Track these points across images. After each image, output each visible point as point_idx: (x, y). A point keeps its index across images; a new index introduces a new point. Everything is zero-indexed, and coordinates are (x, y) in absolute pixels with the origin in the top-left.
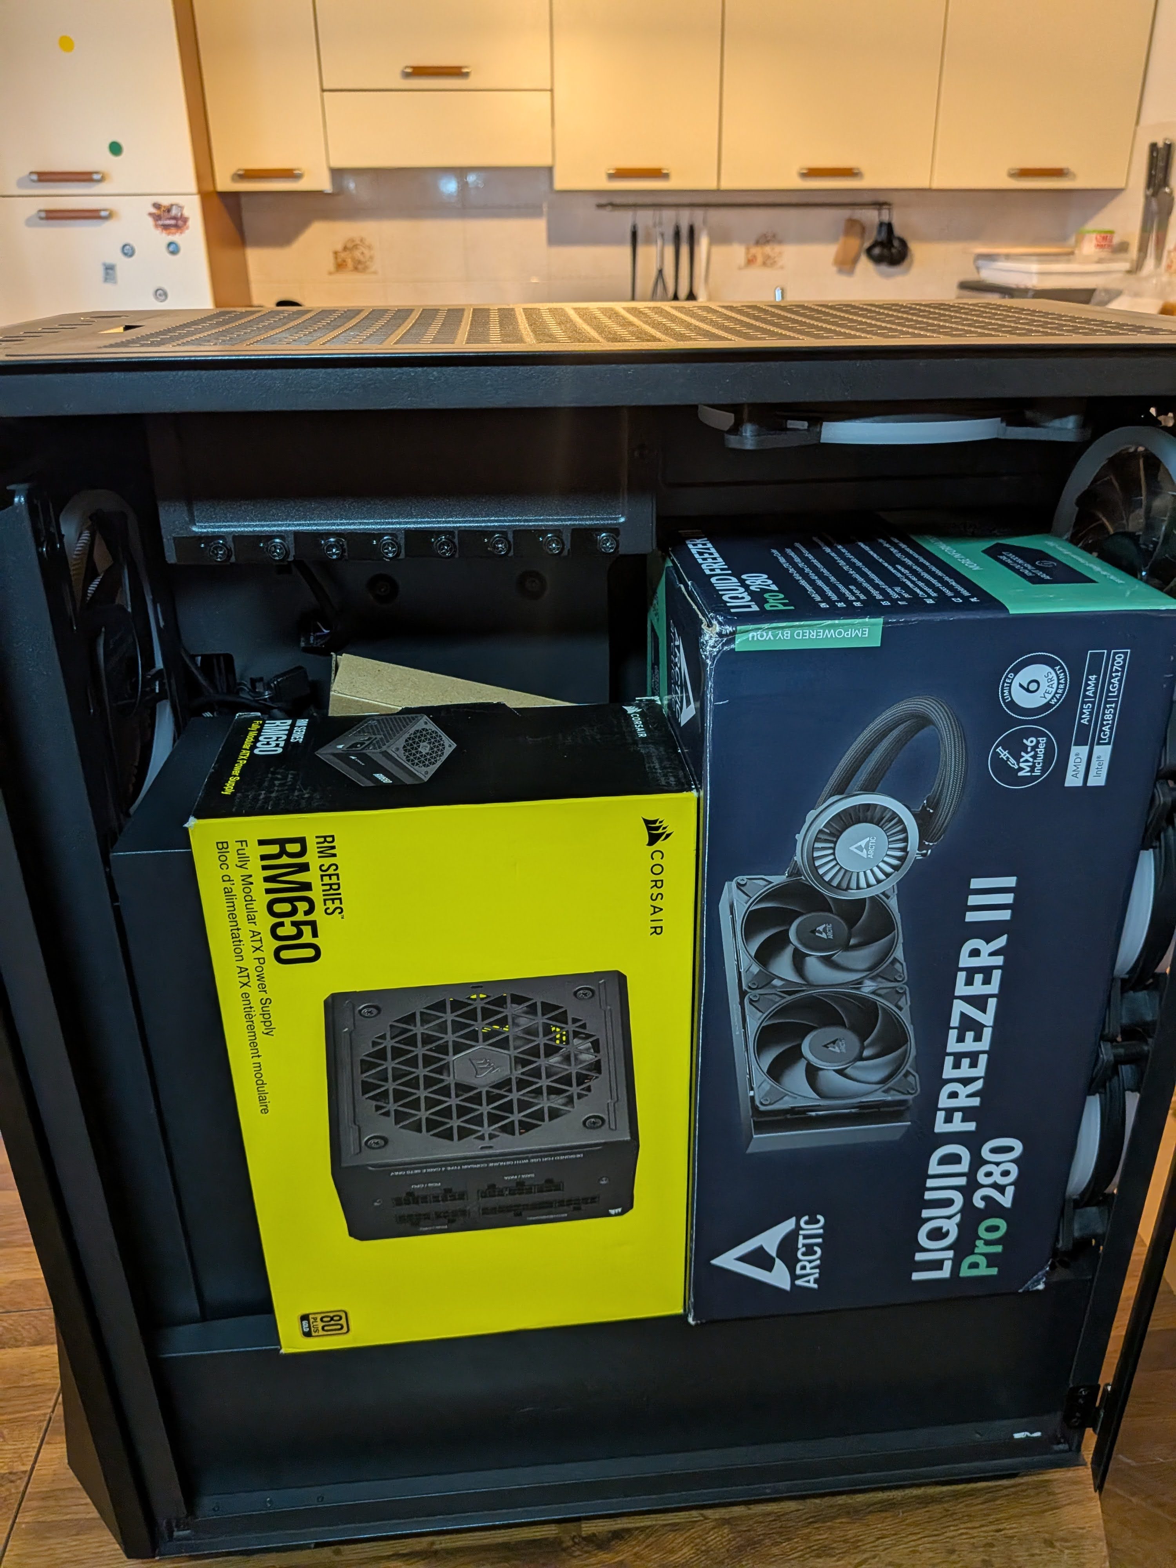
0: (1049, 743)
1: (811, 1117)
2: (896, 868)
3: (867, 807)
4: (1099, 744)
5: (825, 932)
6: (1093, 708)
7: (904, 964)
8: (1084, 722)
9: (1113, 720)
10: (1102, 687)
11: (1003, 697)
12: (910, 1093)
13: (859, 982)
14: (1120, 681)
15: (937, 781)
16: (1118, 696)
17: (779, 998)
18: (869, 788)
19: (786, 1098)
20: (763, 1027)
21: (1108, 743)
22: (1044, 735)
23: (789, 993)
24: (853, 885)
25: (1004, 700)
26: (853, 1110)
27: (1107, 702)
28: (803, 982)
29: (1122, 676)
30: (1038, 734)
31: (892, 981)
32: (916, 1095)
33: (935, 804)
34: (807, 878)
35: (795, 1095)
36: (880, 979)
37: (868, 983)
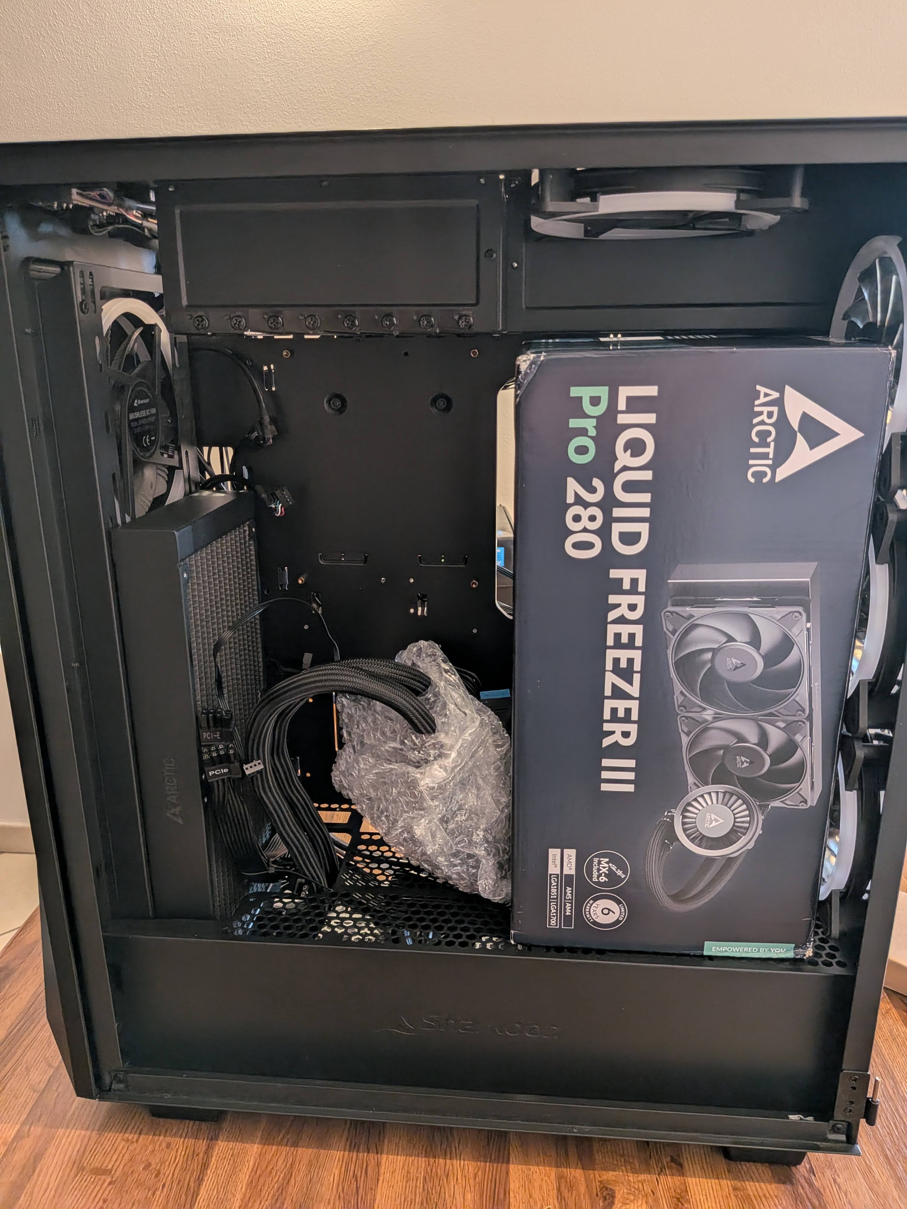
0: (591, 877)
1: (757, 596)
2: (689, 804)
3: (711, 848)
4: (558, 875)
5: (743, 762)
6: (565, 896)
7: (680, 730)
8: (569, 889)
9: (550, 889)
10: (561, 908)
11: (624, 907)
12: (671, 613)
13: (716, 719)
14: (550, 911)
15: (664, 860)
16: (550, 902)
17: (780, 711)
18: (710, 860)
19: (779, 617)
20: (794, 687)
21: (551, 875)
22: (594, 883)
23: (771, 714)
24: (721, 796)
25: (623, 905)
26: (719, 599)
27: (557, 899)
28: (760, 723)
29: (550, 913)
30: (598, 883)
31: (690, 717)
32: (664, 611)
33: (664, 846)
34: (755, 803)
35: (770, 619)
36: (699, 720)
37: (709, 718)
